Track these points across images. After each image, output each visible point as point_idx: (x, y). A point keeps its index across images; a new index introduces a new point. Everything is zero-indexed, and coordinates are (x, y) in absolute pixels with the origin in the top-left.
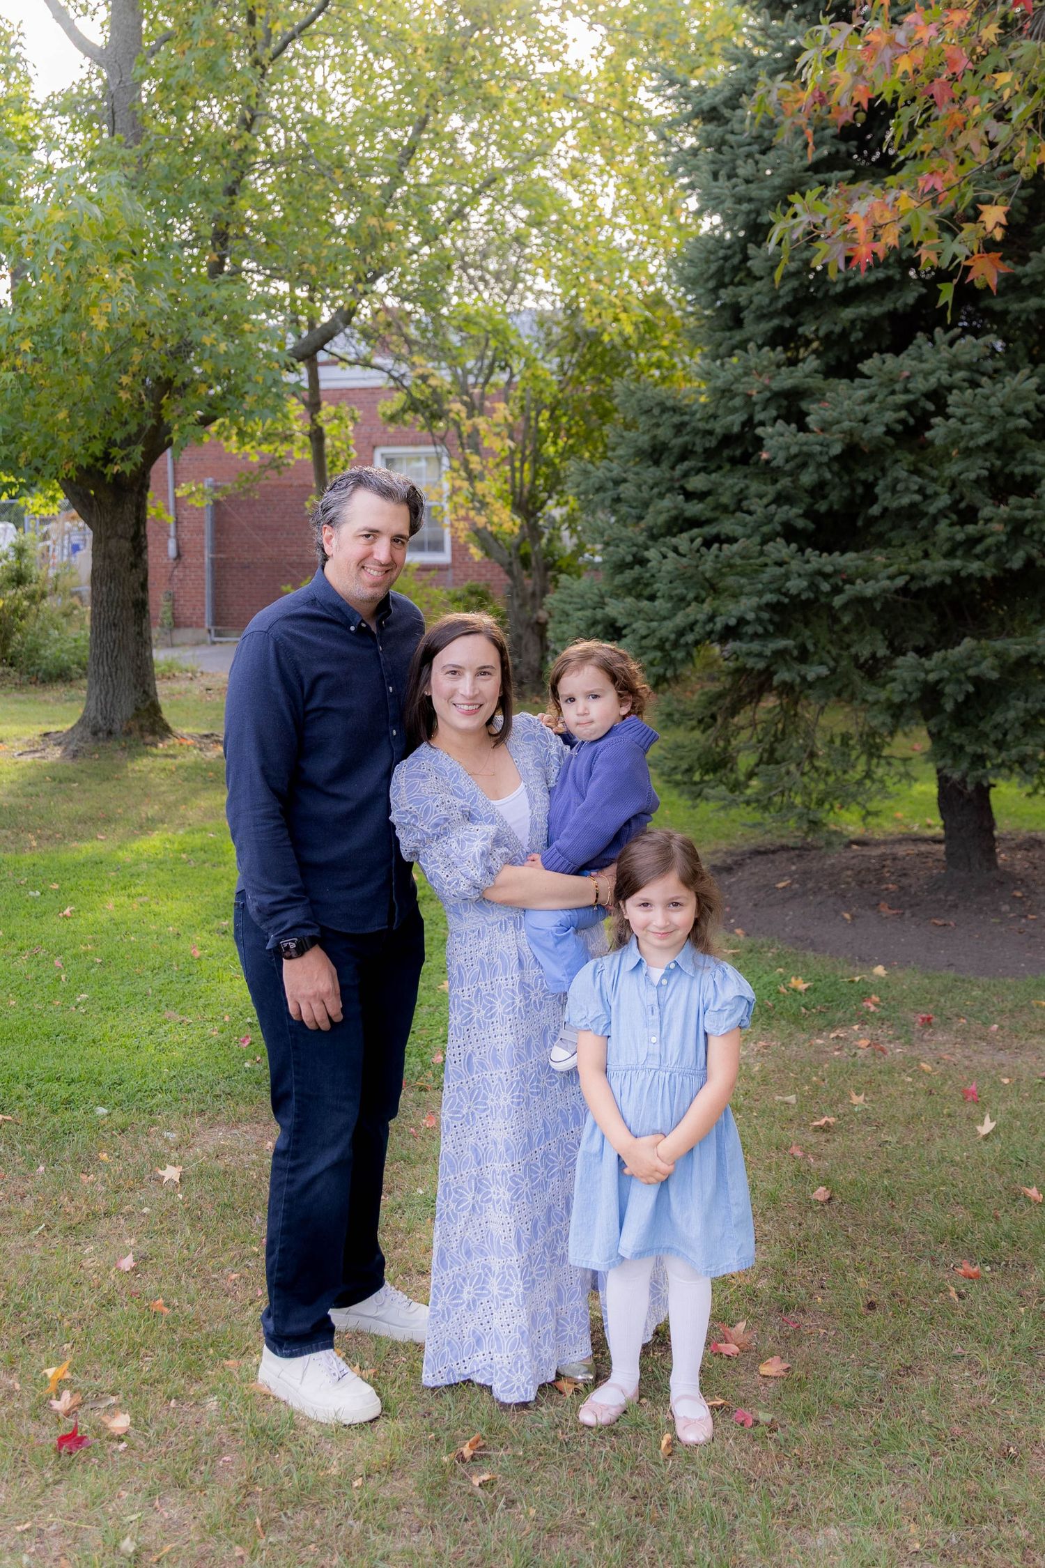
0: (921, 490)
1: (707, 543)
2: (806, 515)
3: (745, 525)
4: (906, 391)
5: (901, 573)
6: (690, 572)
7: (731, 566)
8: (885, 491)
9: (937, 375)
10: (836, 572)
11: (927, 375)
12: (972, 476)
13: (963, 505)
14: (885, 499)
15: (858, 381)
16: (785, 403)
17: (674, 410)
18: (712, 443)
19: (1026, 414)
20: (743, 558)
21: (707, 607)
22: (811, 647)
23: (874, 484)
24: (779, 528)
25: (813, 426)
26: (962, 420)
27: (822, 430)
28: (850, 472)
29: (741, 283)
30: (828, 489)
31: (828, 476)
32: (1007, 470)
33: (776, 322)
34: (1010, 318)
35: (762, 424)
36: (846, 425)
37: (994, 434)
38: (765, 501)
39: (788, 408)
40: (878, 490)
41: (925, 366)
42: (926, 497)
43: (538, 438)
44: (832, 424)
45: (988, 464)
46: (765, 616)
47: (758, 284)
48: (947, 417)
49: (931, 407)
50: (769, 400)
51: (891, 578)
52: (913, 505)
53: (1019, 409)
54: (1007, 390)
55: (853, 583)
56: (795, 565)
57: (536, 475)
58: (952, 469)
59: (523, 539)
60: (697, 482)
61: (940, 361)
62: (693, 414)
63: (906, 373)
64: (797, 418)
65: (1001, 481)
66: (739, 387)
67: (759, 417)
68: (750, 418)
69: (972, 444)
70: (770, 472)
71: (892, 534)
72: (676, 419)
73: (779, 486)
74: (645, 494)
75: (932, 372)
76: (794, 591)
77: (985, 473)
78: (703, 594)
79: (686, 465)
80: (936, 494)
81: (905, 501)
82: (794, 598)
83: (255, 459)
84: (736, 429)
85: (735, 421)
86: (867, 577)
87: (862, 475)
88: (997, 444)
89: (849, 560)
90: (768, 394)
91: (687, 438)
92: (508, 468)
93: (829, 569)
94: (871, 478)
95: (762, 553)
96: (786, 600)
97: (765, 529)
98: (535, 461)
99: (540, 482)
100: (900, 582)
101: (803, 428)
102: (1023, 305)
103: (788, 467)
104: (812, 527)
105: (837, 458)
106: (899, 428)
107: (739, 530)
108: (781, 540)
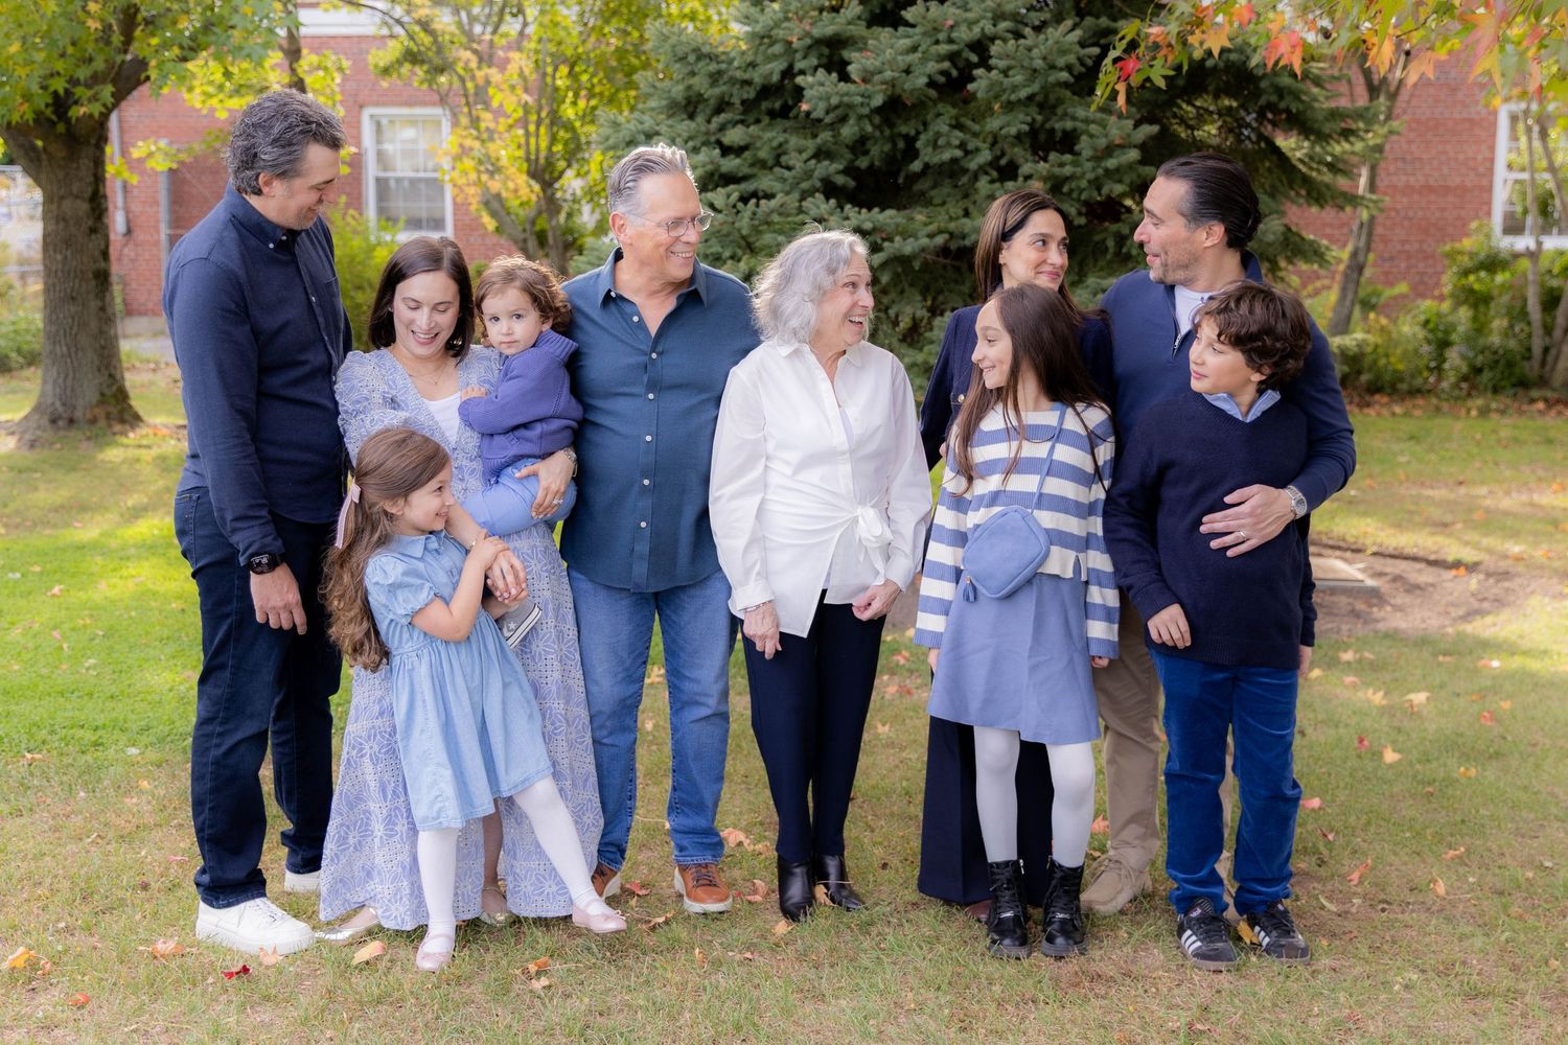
0: (962, 146)
1: (744, 200)
2: (846, 171)
3: (783, 180)
4: (951, 41)
5: (941, 232)
6: (726, 228)
7: (768, 223)
8: (926, 146)
9: (981, 24)
10: (874, 230)
11: (971, 24)
12: (1013, 131)
13: (1003, 162)
14: (927, 155)
15: (901, 29)
16: (826, 51)
17: (711, 57)
18: (750, 94)
19: (1069, 68)
20: (780, 214)
21: (743, 266)
23: (915, 139)
24: (818, 184)
25: (854, 76)
26: (1005, 72)
27: (864, 81)
28: (891, 125)
30: (869, 144)
31: (869, 129)
32: (1048, 126)
35: (802, 72)
36: (888, 74)
37: (1035, 87)
38: (805, 156)
39: (830, 57)
40: (919, 144)
41: (970, 15)
42: (967, 153)
43: (555, 97)
44: (873, 74)
45: (1029, 119)
48: (989, 69)
49: (974, 58)
50: (810, 47)
51: (931, 236)
52: (954, 161)
53: (1061, 62)
54: (1050, 42)
55: (891, 240)
57: (553, 140)
58: (993, 124)
59: (540, 213)
60: (734, 136)
61: (985, 11)
62: (730, 62)
63: (950, 22)
64: (839, 68)
65: (1042, 137)
66: (780, 33)
67: (799, 65)
68: (791, 67)
69: (1013, 97)
70: (812, 125)
71: (933, 193)
72: (713, 67)
73: (819, 140)
75: (977, 22)
77: (1026, 128)
78: (740, 252)
79: (723, 117)
80: (977, 150)
81: (946, 156)
83: (222, 115)
84: (776, 78)
85: (773, 69)
86: (906, 234)
87: (904, 129)
88: (1039, 98)
89: (888, 217)
90: (808, 41)
91: (724, 88)
92: (521, 132)
93: (868, 226)
94: (913, 133)
95: (800, 211)
97: (805, 185)
98: (552, 124)
99: (558, 148)
100: (940, 240)
101: (845, 77)
103: (828, 120)
104: (852, 183)
105: (878, 110)
106: (942, 79)
107: (777, 186)
108: (819, 196)
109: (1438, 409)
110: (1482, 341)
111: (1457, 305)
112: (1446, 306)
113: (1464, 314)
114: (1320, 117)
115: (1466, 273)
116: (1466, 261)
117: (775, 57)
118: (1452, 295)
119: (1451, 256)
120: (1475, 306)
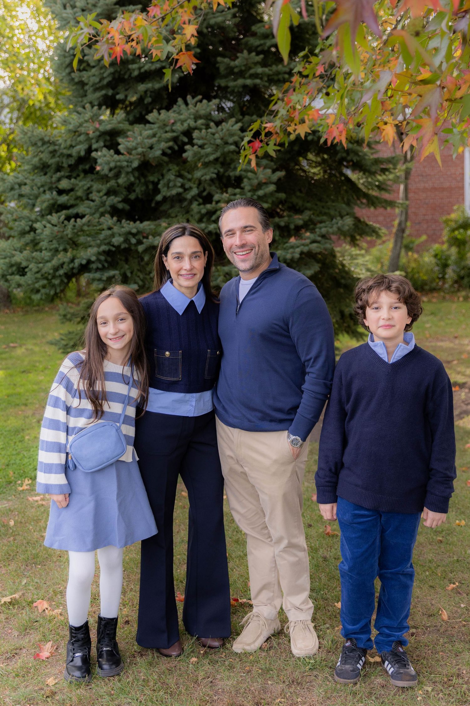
0: (182, 186)
1: (68, 218)
2: (124, 201)
3: (89, 207)
4: (173, 131)
6: (60, 235)
7: (82, 230)
8: (163, 187)
9: (188, 122)
10: (139, 232)
11: (183, 122)
12: (208, 177)
13: (205, 194)
14: (164, 192)
15: (148, 125)
16: (108, 138)
17: (50, 143)
18: (72, 161)
20: (89, 226)
21: (69, 254)
22: (129, 274)
23: (158, 183)
24: (109, 209)
25: (122, 151)
26: (201, 147)
27: (128, 153)
29: (84, 70)
30: (134, 187)
31: (133, 179)
32: (226, 174)
33: (104, 92)
34: (229, 90)
35: (96, 150)
36: (140, 150)
37: (218, 154)
38: (101, 194)
39: (110, 141)
40: (160, 186)
41: (182, 117)
42: (185, 190)
44: (132, 150)
45: (216, 171)
46: (102, 258)
47: (93, 70)
48: (193, 145)
49: (186, 140)
50: (100, 136)
52: (179, 194)
53: (231, 140)
54: (224, 130)
55: (147, 238)
56: (116, 229)
58: (198, 174)
60: (64, 184)
61: (190, 115)
63: (172, 121)
64: (113, 146)
65: (224, 180)
66: (82, 130)
67: (94, 146)
68: (90, 147)
69: (207, 160)
70: (105, 178)
71: (170, 211)
72: (51, 148)
73: (108, 185)
74: (36, 191)
75: (186, 120)
76: (116, 244)
77: (214, 176)
78: (68, 247)
79: (58, 174)
80: (191, 188)
81: (174, 192)
82: (118, 247)
84: (83, 153)
85: (81, 149)
86: (155, 235)
87: (151, 178)
88: (221, 160)
89: (146, 225)
90: (98, 133)
91: (57, 159)
93: (134, 231)
94: (156, 180)
95: (99, 223)
96: (114, 249)
97: (101, 210)
102: (235, 83)
103: (111, 174)
104: (127, 207)
105: (138, 169)
106: (169, 152)
107: (88, 211)
108: (108, 216)
109: (444, 298)
110: (463, 264)
111: (451, 245)
112: (445, 247)
113: (454, 250)
115: (453, 230)
116: (453, 225)
117: (81, 142)
118: (448, 241)
119: (446, 222)
120: (459, 246)
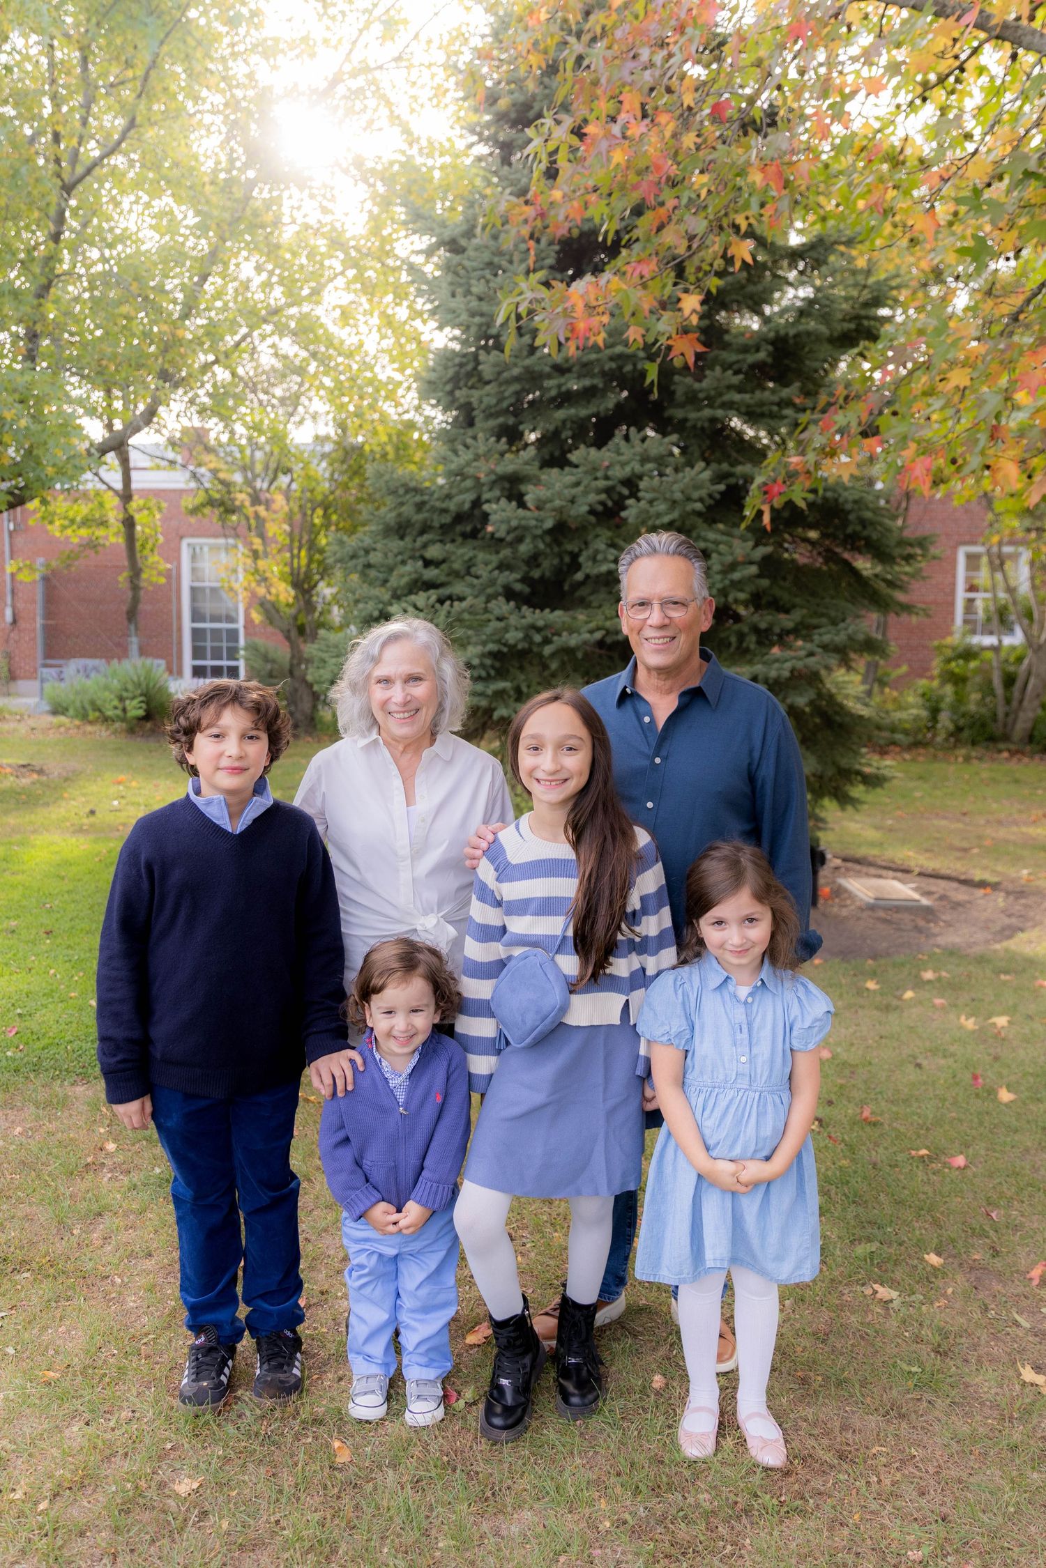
1: (441, 601)
2: (524, 580)
3: (472, 586)
4: (607, 478)
5: (598, 629)
8: (587, 560)
9: (631, 465)
10: (546, 627)
11: (623, 465)
14: (588, 568)
15: (567, 469)
16: (507, 485)
17: (416, 490)
18: (447, 519)
19: (701, 500)
22: (525, 689)
23: (578, 555)
24: (500, 590)
25: (530, 505)
26: (651, 502)
27: (539, 508)
28: (559, 544)
29: (472, 387)
30: (541, 559)
31: (541, 546)
33: (501, 420)
34: (689, 424)
35: (488, 501)
36: (557, 503)
37: (675, 515)
38: (490, 567)
39: (510, 489)
40: (581, 559)
41: (622, 458)
43: (313, 531)
44: (545, 502)
46: (488, 662)
47: (488, 388)
48: (639, 499)
49: (626, 492)
50: (494, 482)
51: (591, 632)
53: (696, 495)
54: (687, 479)
55: (559, 634)
56: (513, 620)
57: (310, 561)
59: (299, 611)
60: (434, 552)
61: (634, 455)
62: (432, 494)
63: (607, 464)
64: (518, 498)
66: (470, 471)
67: (486, 496)
68: (479, 498)
69: (658, 522)
70: (496, 543)
71: (592, 598)
72: (418, 499)
73: (501, 555)
74: (390, 561)
75: (627, 463)
76: (511, 642)
79: (426, 537)
81: (601, 569)
82: (512, 647)
83: (75, 540)
84: (467, 506)
85: (465, 500)
86: (572, 631)
87: (569, 547)
88: (677, 524)
89: (557, 616)
90: (493, 477)
91: (426, 515)
92: (288, 555)
93: (541, 623)
94: (577, 550)
95: (486, 610)
96: (505, 650)
97: (490, 591)
98: (310, 549)
99: (314, 566)
100: (598, 635)
101: (522, 505)
102: (699, 414)
103: (509, 538)
104: (527, 590)
105: (550, 532)
106: (600, 508)
107: (468, 591)
108: (501, 599)
109: (935, 757)
110: (963, 709)
111: (943, 684)
112: (936, 683)
113: (949, 689)
114: (892, 542)
115: (949, 661)
116: (949, 653)
117: (467, 490)
118: (941, 676)
119: (939, 648)
120: (956, 684)
